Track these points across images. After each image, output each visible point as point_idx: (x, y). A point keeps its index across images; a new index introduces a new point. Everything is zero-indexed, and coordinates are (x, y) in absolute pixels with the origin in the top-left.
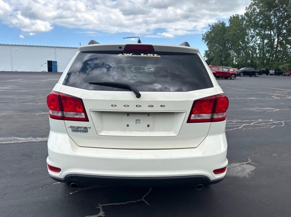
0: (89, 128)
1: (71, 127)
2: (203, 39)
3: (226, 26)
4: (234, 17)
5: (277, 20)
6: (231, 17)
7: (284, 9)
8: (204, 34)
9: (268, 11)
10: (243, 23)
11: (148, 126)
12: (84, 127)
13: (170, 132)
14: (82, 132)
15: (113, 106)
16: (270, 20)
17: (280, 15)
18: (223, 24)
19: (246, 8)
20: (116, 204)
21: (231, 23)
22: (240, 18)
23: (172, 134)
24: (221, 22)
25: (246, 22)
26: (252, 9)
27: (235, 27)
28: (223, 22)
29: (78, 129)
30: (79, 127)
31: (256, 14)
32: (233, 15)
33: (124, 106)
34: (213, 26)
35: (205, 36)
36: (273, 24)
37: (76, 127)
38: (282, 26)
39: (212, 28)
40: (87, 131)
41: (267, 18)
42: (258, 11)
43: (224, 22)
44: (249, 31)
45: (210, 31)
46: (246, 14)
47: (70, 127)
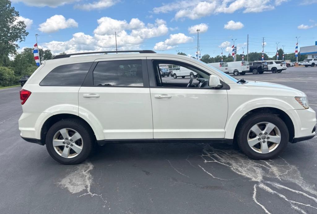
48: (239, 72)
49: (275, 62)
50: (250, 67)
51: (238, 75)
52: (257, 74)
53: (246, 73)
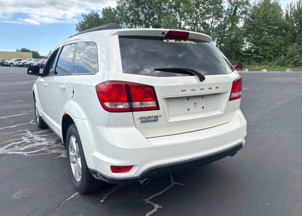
0: (160, 116)
1: (141, 118)
2: (77, 29)
3: (100, 18)
4: (106, 9)
5: (145, 17)
6: (104, 9)
7: (149, 7)
8: (77, 24)
9: (136, 7)
10: (116, 16)
11: (203, 108)
12: (154, 116)
13: (217, 111)
14: (152, 122)
15: (183, 91)
16: (139, 16)
17: (146, 11)
18: (97, 15)
19: (118, 2)
20: (158, 194)
21: (104, 15)
22: (113, 11)
23: (218, 112)
24: (95, 13)
25: (119, 16)
26: (123, 4)
27: (109, 20)
28: (96, 13)
29: (148, 119)
30: (149, 117)
31: (126, 8)
32: (106, 7)
33: (192, 90)
34: (87, 16)
35: (78, 26)
36: (142, 20)
37: (146, 117)
38: (149, 22)
39: (86, 19)
40: (157, 120)
41: (136, 13)
42: (128, 7)
43: (98, 14)
44: (122, 25)
45: (84, 21)
46: (118, 8)
47: (139, 118)
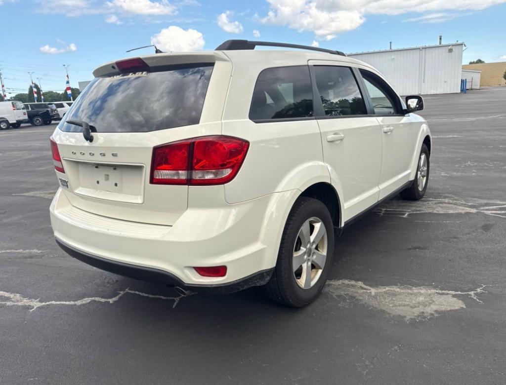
0: (67, 182)
11: (116, 185)
15: (73, 153)
33: (81, 153)
40: (68, 187)
48: (10, 122)
49: (67, 103)
50: (27, 112)
51: (8, 128)
52: (41, 125)
53: (22, 125)
